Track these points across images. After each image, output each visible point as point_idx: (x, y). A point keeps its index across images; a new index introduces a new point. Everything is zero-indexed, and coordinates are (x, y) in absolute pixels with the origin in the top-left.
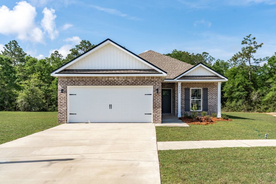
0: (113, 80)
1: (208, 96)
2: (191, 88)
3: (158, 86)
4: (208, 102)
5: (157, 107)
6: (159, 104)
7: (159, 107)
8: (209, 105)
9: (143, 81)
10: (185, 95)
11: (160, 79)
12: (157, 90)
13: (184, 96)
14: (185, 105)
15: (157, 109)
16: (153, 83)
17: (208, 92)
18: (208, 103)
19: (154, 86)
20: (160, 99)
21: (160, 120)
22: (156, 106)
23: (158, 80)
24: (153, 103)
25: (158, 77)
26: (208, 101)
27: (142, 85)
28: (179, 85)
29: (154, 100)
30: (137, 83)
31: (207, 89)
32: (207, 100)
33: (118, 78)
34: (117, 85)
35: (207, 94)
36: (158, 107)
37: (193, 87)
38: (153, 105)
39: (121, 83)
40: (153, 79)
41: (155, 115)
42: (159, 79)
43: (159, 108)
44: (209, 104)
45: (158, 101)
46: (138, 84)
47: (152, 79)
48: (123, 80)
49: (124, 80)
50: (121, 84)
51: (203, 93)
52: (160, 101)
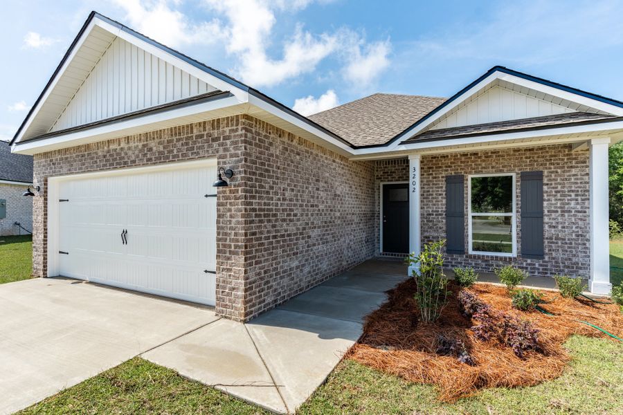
0: (118, 151)
1: (545, 204)
2: (470, 177)
3: (232, 156)
4: (542, 223)
5: (230, 246)
6: (236, 234)
7: (236, 247)
8: (546, 235)
9: (187, 144)
10: (446, 198)
11: (240, 127)
12: (231, 174)
13: (444, 201)
14: (446, 232)
15: (229, 259)
16: (215, 144)
17: (545, 188)
18: (546, 227)
19: (220, 157)
20: (239, 214)
21: (240, 305)
22: (228, 242)
23: (233, 130)
24: (218, 228)
25: (232, 119)
26: (546, 219)
27: (185, 157)
28: (415, 164)
29: (219, 216)
30: (172, 151)
31: (539, 176)
32: (540, 215)
33: (128, 142)
34: (125, 165)
35: (542, 192)
36: (233, 249)
37: (476, 173)
38: (218, 240)
39: (133, 158)
40: (218, 127)
41: (224, 282)
42: (237, 125)
43: (236, 253)
44: (548, 232)
45: (234, 220)
46: (174, 157)
47: (214, 129)
48: (137, 146)
49: (140, 145)
50: (133, 164)
51: (521, 193)
52: (238, 223)
